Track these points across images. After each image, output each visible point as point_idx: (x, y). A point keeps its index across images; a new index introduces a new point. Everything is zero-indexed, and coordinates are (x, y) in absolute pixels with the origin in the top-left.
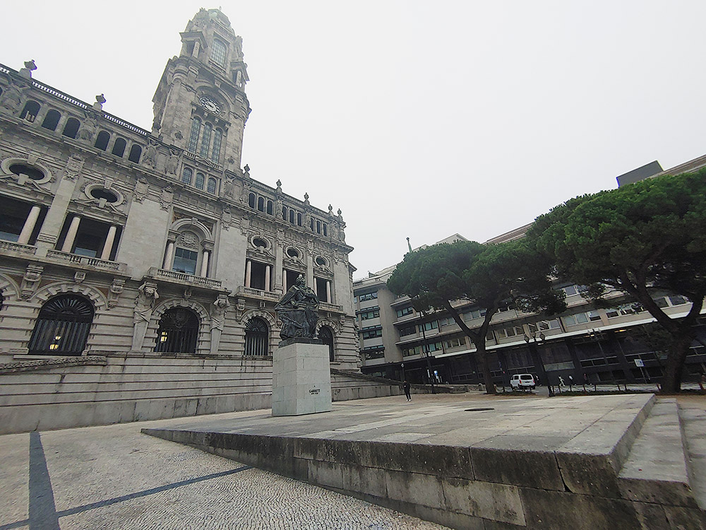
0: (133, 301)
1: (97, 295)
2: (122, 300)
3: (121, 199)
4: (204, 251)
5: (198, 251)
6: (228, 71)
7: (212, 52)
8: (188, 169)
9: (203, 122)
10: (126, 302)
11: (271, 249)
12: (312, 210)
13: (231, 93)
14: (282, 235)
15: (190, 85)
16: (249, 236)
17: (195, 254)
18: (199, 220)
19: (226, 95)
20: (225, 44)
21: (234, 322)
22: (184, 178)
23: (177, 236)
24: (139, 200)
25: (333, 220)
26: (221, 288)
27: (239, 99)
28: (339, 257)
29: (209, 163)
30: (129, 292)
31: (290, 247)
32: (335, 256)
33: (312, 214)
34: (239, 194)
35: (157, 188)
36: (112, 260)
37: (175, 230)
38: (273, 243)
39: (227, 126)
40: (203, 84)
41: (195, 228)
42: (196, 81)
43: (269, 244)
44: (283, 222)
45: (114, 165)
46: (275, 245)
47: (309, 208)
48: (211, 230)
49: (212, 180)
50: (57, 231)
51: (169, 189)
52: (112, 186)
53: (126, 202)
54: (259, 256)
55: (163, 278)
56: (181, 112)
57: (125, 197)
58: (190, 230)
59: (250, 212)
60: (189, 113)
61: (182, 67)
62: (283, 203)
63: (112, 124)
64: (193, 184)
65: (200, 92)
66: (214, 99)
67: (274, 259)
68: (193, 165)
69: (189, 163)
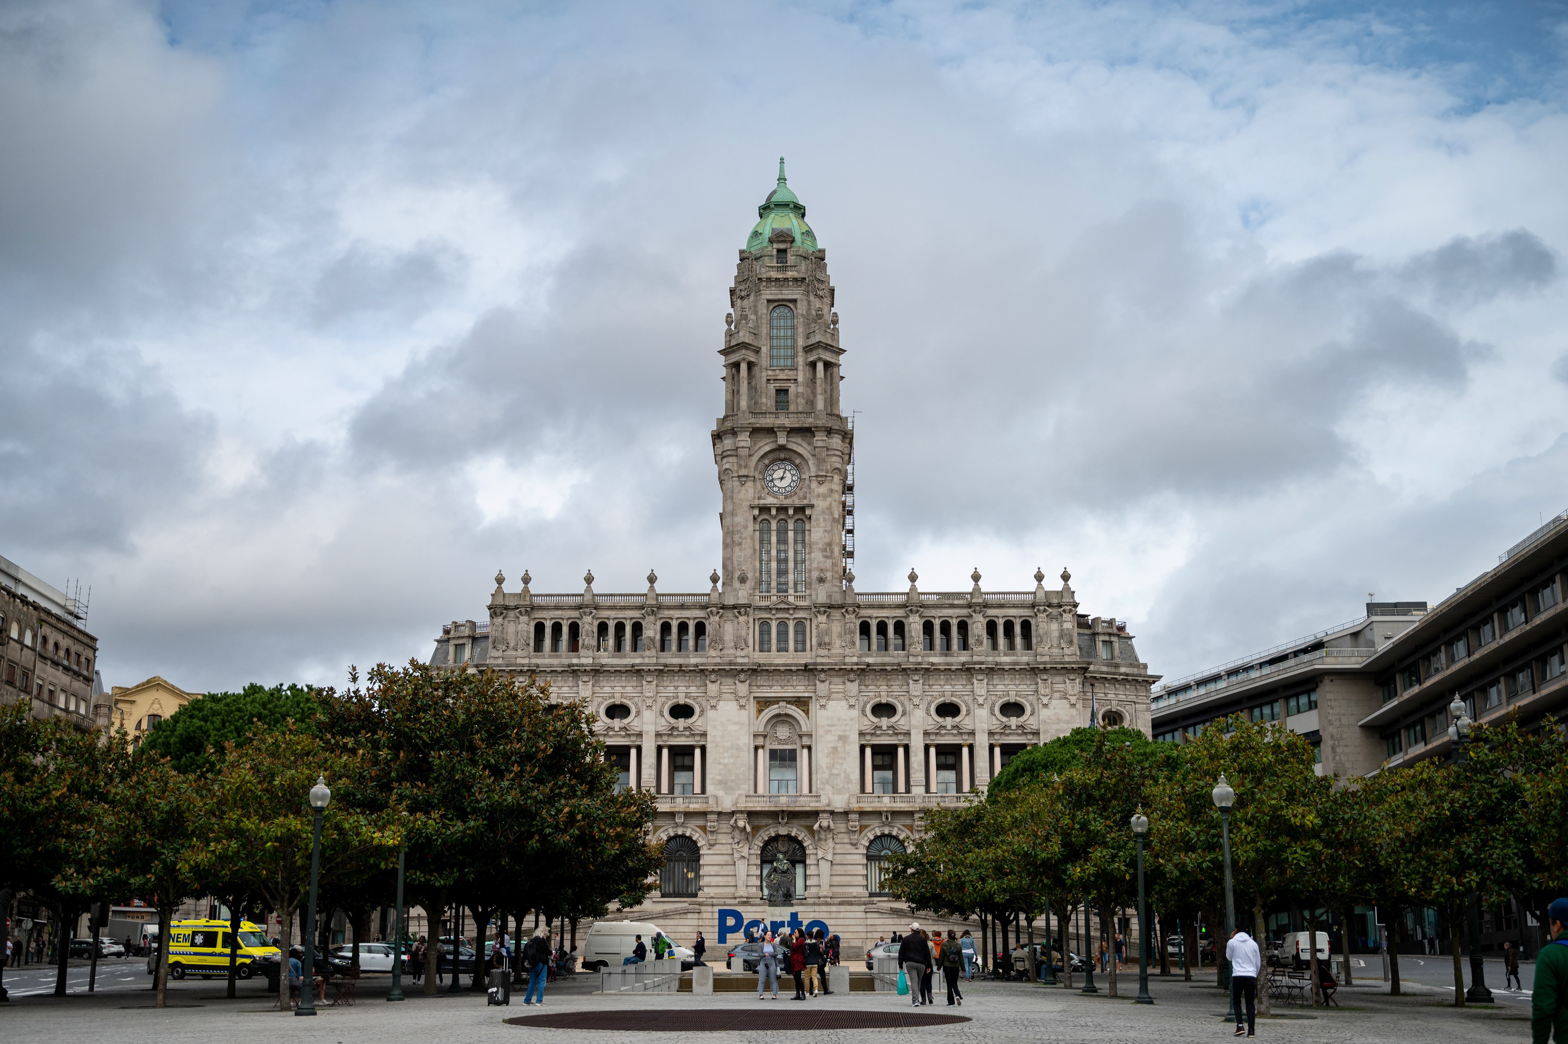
0: (730, 836)
1: (697, 835)
2: (720, 836)
3: (697, 710)
4: (803, 747)
5: (797, 747)
6: (802, 375)
7: (772, 347)
8: (765, 625)
9: (774, 525)
10: (723, 838)
11: (904, 714)
12: (986, 606)
13: (807, 432)
14: (920, 685)
15: (743, 472)
16: (862, 704)
17: (794, 751)
18: (788, 702)
19: (800, 446)
20: (791, 305)
21: (849, 846)
22: (761, 642)
23: (765, 736)
24: (713, 707)
25: (1042, 608)
26: (821, 805)
27: (820, 444)
28: (1053, 691)
29: (791, 599)
30: (725, 827)
31: (941, 700)
32: (1042, 691)
33: (991, 612)
34: (840, 636)
35: (730, 681)
36: (703, 790)
37: (761, 729)
38: (906, 703)
39: (808, 512)
40: (762, 452)
41: (787, 715)
42: (750, 456)
43: (900, 709)
44: (920, 659)
45: (682, 671)
46: (909, 707)
47: (979, 605)
48: (807, 712)
49: (800, 624)
50: (653, 772)
51: (742, 676)
52: (686, 697)
53: (702, 712)
54: (881, 735)
55: (751, 805)
56: (739, 531)
57: (700, 706)
58: (782, 719)
59: (855, 667)
60: (751, 525)
61: (728, 443)
62: (921, 617)
63: (669, 608)
64: (774, 647)
65: (761, 466)
66: (785, 459)
67: (908, 734)
68: (769, 616)
69: (764, 614)
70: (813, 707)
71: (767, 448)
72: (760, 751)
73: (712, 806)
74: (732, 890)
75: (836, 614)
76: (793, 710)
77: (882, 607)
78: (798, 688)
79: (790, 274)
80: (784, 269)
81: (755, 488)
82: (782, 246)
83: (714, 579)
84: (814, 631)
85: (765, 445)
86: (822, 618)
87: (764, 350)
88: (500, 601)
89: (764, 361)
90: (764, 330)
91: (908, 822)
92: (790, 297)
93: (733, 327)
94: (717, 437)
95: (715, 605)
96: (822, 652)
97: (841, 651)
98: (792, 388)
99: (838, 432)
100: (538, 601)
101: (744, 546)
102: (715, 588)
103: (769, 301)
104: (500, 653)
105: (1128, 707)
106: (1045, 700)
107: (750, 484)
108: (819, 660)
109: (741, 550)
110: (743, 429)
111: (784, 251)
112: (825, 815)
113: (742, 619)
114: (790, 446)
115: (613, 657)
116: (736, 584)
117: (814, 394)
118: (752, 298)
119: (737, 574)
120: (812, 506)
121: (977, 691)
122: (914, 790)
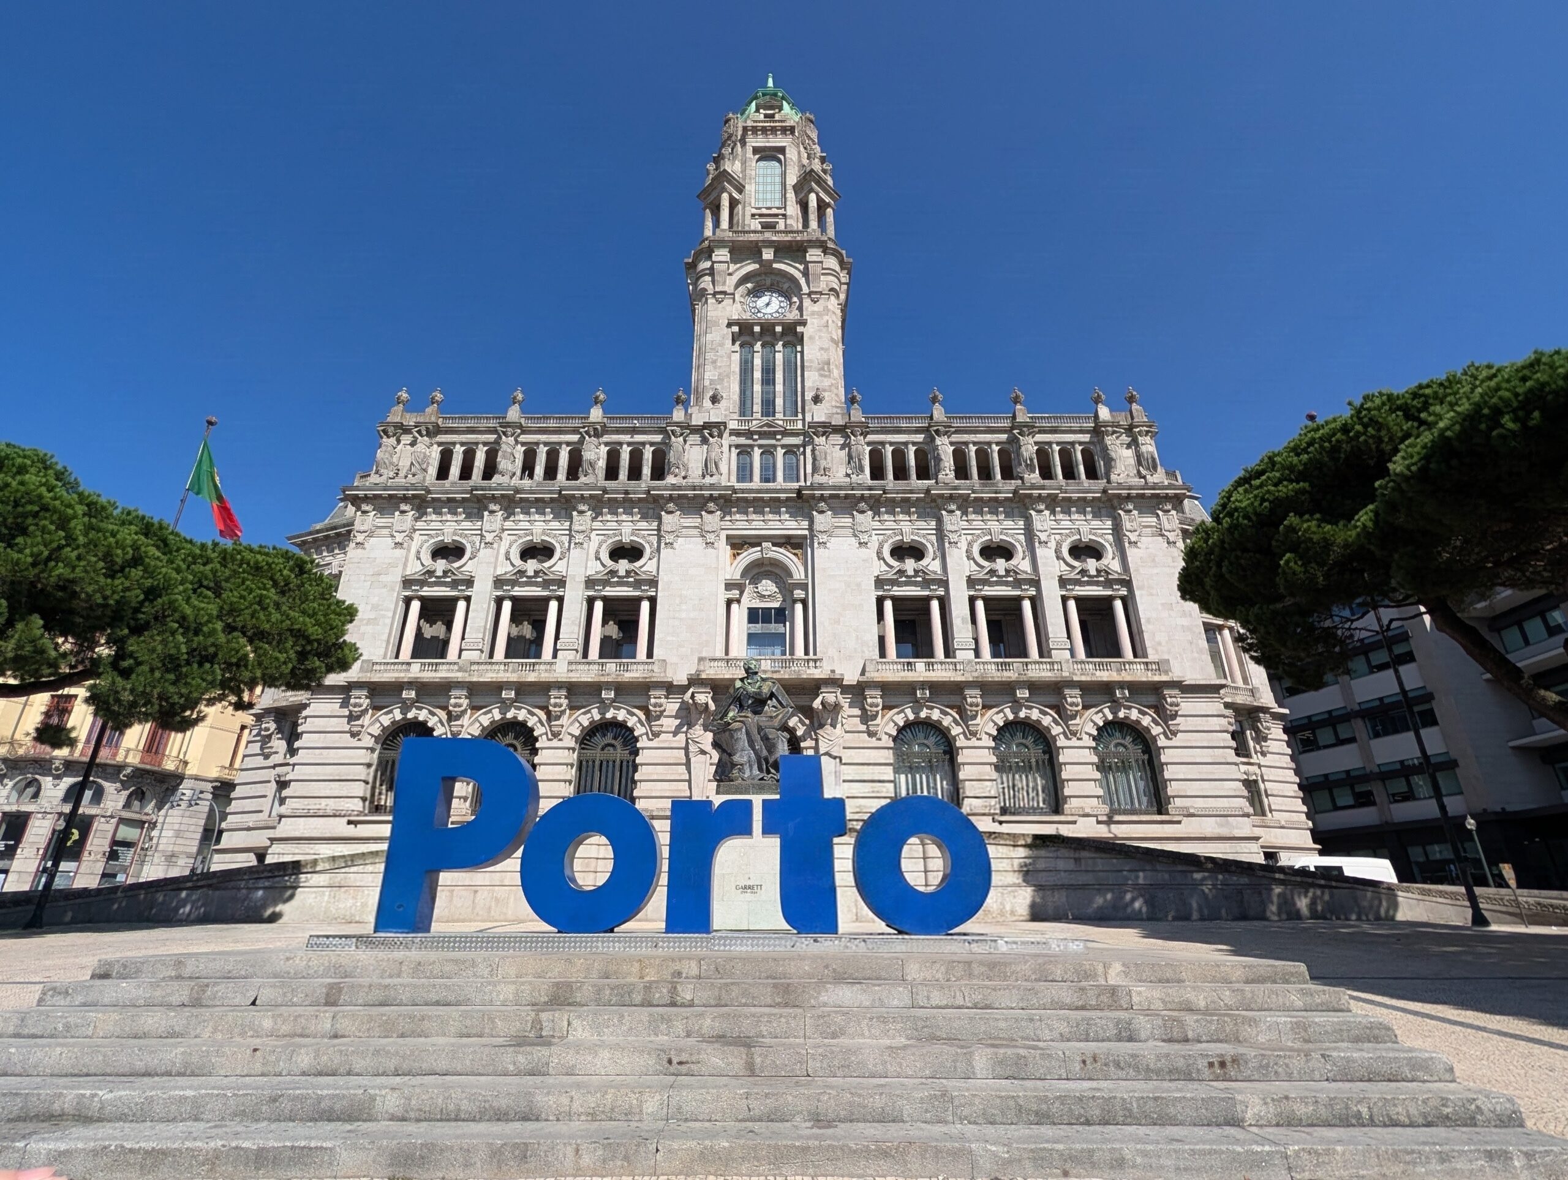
0: (684, 720)
1: (635, 719)
2: (667, 719)
3: (647, 549)
4: (795, 600)
5: (787, 602)
7: (757, 191)
8: (744, 451)
9: (758, 346)
10: (673, 725)
11: (936, 555)
12: (1035, 428)
13: (798, 253)
14: (956, 518)
15: (720, 289)
16: (877, 542)
17: (781, 612)
18: (774, 545)
19: (788, 265)
21: (866, 735)
22: (740, 467)
23: (742, 587)
24: (670, 545)
25: (1109, 429)
26: (823, 672)
27: (815, 259)
28: (1141, 526)
29: (781, 423)
30: (677, 707)
31: (985, 539)
32: (1128, 525)
35: (694, 510)
36: (650, 655)
37: (736, 577)
38: (938, 542)
39: (800, 329)
40: (744, 272)
41: (773, 561)
42: (729, 274)
43: (928, 550)
46: (943, 547)
48: (800, 553)
49: (791, 451)
51: (711, 506)
52: (633, 534)
53: (654, 551)
54: (906, 583)
55: (718, 671)
57: (652, 543)
58: (765, 565)
59: (867, 493)
61: (703, 265)
63: (619, 431)
64: (756, 477)
65: (742, 289)
67: (944, 582)
68: (750, 442)
69: (742, 440)
70: (810, 548)
71: (750, 268)
72: (735, 607)
73: (658, 676)
76: (781, 554)
77: (898, 430)
78: (789, 523)
79: (778, 124)
81: (735, 308)
85: (748, 265)
89: (749, 197)
91: (955, 701)
98: (780, 223)
99: (835, 253)
100: (447, 423)
103: (756, 150)
106: (1133, 537)
107: (728, 302)
110: (721, 243)
112: (830, 687)
114: (777, 265)
115: (537, 486)
118: (736, 149)
120: (804, 323)
121: (1037, 525)
122: (961, 655)
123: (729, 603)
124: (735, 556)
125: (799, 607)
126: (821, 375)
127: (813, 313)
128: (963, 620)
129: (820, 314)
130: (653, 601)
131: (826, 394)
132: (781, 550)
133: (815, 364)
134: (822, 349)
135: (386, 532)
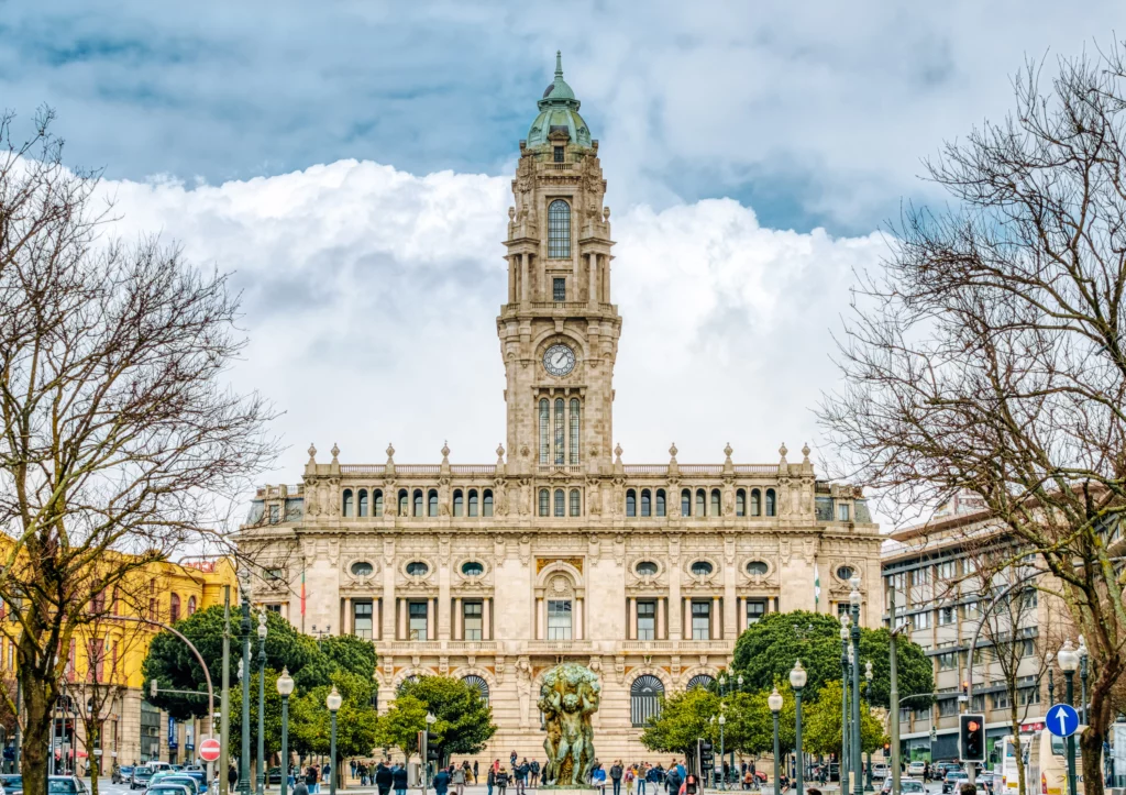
0: (515, 675)
1: (487, 674)
2: (506, 676)
3: (486, 567)
4: (577, 598)
5: (572, 598)
6: (576, 265)
7: (550, 239)
8: (544, 490)
9: (552, 403)
10: (509, 678)
11: (664, 571)
12: (736, 477)
13: (582, 321)
14: (677, 547)
15: (525, 356)
16: (627, 562)
17: (568, 604)
18: (565, 560)
19: (574, 332)
20: (568, 201)
21: (616, 685)
22: (541, 508)
23: (544, 590)
24: (500, 565)
25: (784, 479)
26: (594, 649)
27: (593, 332)
28: (792, 552)
29: (567, 470)
30: (510, 667)
31: (696, 559)
32: (783, 551)
33: (740, 482)
34: (609, 502)
35: (514, 541)
36: (491, 638)
37: (541, 584)
38: (667, 561)
39: (582, 392)
40: (540, 339)
41: (563, 571)
42: (531, 341)
43: (660, 566)
44: (678, 524)
45: (472, 534)
46: (668, 565)
47: (730, 476)
48: (580, 569)
49: (575, 490)
50: (449, 620)
51: (525, 539)
52: (476, 556)
53: (490, 568)
54: (645, 589)
55: (533, 649)
56: (521, 410)
57: (489, 564)
58: (558, 574)
59: (622, 531)
60: (532, 404)
61: (511, 329)
62: (680, 486)
63: (460, 478)
64: (552, 512)
65: (541, 350)
66: (562, 343)
67: (667, 588)
68: (548, 484)
69: (543, 483)
70: (586, 564)
71: (546, 335)
72: (540, 603)
73: (500, 651)
74: (517, 721)
75: (606, 484)
76: (568, 567)
77: (646, 477)
78: (573, 547)
79: (567, 172)
80: (561, 167)
81: (535, 369)
82: (559, 144)
83: (500, 453)
84: (587, 498)
85: (545, 331)
86: (594, 488)
87: (543, 243)
88: (312, 471)
89: (543, 253)
90: (543, 225)
91: (666, 664)
92: (566, 193)
93: (515, 219)
94: (502, 322)
95: (501, 476)
96: (593, 517)
97: (609, 516)
98: (568, 278)
99: (609, 320)
100: (345, 471)
101: (526, 423)
102: (500, 460)
103: (547, 197)
104: (314, 518)
105: (860, 563)
106: (785, 560)
107: (531, 367)
108: (591, 525)
109: (524, 426)
110: (525, 318)
111: (562, 148)
112: (596, 658)
113: (525, 488)
114: (566, 332)
115: (412, 521)
116: (520, 457)
117: (588, 282)
118: (532, 191)
119: (520, 448)
120: (586, 388)
121: (727, 552)
122: (672, 636)
123: (537, 600)
124: (540, 568)
125: (579, 603)
126: (598, 433)
127: (591, 378)
128: (677, 615)
129: (597, 378)
130: (491, 600)
131: (600, 448)
132: (569, 565)
133: (593, 423)
134: (597, 409)
135: (324, 556)
